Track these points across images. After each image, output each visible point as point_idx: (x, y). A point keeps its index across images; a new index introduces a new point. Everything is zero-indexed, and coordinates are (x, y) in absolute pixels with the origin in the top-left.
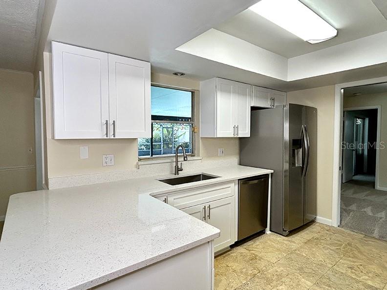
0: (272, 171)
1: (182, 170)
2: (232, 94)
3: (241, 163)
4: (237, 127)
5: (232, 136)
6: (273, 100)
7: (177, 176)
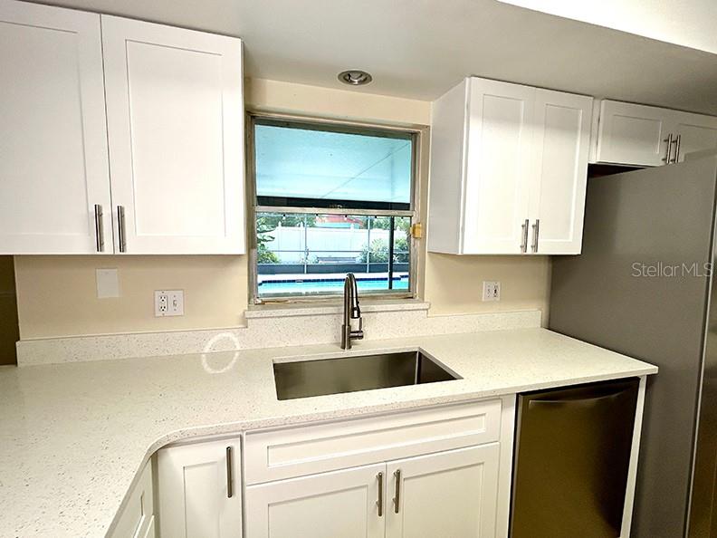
0: (653, 369)
1: (362, 337)
2: (521, 128)
3: (552, 325)
4: (536, 227)
5: (518, 251)
6: (672, 141)
7: (347, 353)
